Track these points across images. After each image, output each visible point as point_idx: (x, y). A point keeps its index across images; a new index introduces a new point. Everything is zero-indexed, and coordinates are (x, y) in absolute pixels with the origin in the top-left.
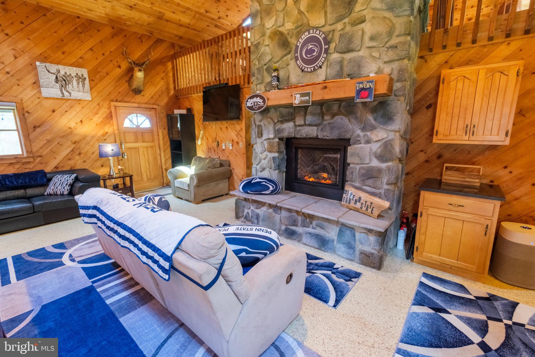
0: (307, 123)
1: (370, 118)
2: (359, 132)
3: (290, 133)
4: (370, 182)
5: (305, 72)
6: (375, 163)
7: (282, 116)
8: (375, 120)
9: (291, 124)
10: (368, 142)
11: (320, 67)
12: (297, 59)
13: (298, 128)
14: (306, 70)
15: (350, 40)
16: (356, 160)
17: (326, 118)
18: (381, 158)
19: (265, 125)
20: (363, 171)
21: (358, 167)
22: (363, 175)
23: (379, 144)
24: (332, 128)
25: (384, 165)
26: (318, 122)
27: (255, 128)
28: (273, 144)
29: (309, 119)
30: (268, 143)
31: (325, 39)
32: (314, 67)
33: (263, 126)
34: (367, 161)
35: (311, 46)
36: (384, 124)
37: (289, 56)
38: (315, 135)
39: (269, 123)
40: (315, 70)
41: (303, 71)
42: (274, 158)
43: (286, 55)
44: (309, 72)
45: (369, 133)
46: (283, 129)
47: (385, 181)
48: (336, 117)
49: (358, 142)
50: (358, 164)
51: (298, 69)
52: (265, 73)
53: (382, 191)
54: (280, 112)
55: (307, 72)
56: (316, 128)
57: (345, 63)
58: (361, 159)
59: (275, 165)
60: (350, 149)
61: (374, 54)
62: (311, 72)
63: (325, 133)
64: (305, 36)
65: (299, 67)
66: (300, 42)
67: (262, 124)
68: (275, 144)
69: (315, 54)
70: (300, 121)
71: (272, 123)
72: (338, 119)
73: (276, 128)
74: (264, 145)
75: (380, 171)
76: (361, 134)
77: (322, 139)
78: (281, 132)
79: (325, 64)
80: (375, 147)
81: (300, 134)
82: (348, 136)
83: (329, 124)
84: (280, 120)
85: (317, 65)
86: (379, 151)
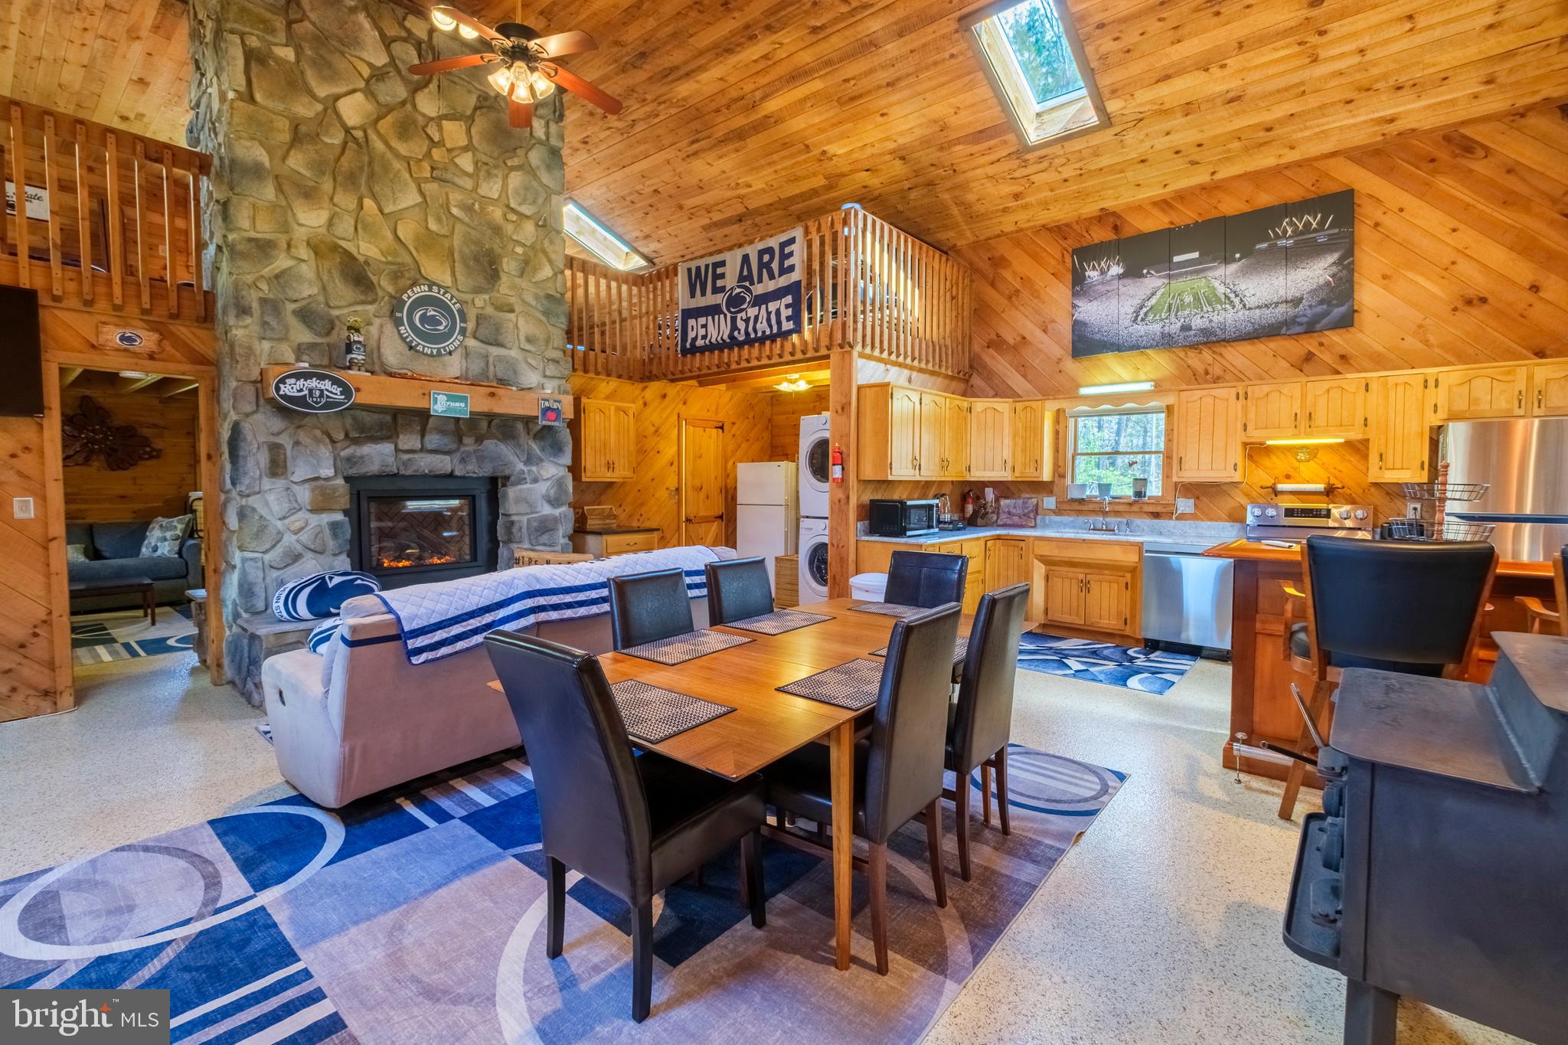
0: (429, 446)
1: (535, 447)
2: (521, 466)
3: (387, 466)
4: (545, 538)
5: (418, 351)
6: (547, 510)
7: (361, 427)
8: (543, 450)
9: (387, 448)
10: (535, 481)
11: (450, 353)
12: (398, 323)
13: (406, 457)
14: (420, 348)
15: (498, 328)
16: (523, 508)
17: (466, 440)
18: (554, 502)
19: (297, 443)
20: (535, 524)
21: (525, 519)
22: (537, 530)
23: (548, 484)
24: (481, 459)
25: (557, 512)
26: (454, 446)
27: (255, 450)
28: (335, 489)
29: (433, 440)
30: (313, 490)
31: (461, 312)
32: (439, 349)
33: (288, 447)
34: (539, 509)
35: (433, 313)
36: (555, 456)
37: (371, 308)
38: (448, 469)
39: (317, 441)
40: (439, 354)
41: (411, 348)
42: (334, 526)
43: (363, 303)
44: (426, 354)
45: (534, 469)
46: (362, 457)
47: (561, 532)
48: (487, 442)
49: (521, 481)
50: (527, 514)
51: (399, 341)
52: (293, 322)
53: (559, 548)
54: (354, 419)
55: (423, 353)
56: (448, 458)
57: (491, 360)
58: (531, 506)
59: (340, 541)
60: (512, 492)
61: (529, 360)
62: (432, 355)
63: (470, 468)
64: (421, 291)
65: (404, 339)
66: (409, 297)
67: (285, 440)
68: (341, 491)
69: (441, 328)
70: (409, 440)
71: (327, 440)
72: (490, 445)
73: (343, 454)
74: (295, 496)
75: (555, 520)
76: (525, 469)
77: (463, 477)
78: (356, 463)
79: (459, 350)
80: (543, 488)
81: (415, 467)
82: (507, 472)
83: (475, 451)
84: (354, 434)
85: (444, 348)
86: (552, 492)
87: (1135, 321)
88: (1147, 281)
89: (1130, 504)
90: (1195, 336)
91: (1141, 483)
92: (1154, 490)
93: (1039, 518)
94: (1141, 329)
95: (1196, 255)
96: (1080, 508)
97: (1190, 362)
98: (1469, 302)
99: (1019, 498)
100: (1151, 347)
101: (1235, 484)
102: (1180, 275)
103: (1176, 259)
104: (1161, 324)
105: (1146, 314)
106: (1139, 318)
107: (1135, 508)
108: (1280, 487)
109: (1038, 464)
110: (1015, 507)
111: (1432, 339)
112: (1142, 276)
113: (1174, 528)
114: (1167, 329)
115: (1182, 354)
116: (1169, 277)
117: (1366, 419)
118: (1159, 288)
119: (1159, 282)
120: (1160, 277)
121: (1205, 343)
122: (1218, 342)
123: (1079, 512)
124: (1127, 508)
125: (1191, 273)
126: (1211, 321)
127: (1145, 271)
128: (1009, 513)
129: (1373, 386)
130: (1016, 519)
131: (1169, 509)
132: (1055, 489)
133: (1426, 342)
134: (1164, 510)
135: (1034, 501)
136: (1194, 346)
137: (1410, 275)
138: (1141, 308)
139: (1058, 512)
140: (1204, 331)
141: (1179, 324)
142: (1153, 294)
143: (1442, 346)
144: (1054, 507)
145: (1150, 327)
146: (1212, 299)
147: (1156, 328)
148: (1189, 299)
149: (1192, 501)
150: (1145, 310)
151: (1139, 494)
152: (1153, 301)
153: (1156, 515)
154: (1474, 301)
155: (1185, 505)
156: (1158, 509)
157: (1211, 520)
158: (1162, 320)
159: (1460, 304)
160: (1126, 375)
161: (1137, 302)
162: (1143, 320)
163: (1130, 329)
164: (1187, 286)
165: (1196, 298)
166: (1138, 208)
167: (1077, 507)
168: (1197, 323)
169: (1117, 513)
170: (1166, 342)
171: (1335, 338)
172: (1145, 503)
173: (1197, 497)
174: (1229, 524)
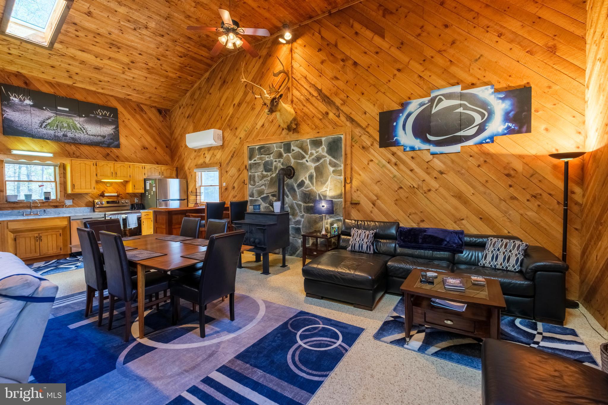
87: (41, 126)
88: (46, 112)
89: (43, 203)
90: (69, 139)
91: (47, 194)
92: (53, 197)
94: (43, 131)
95: (67, 109)
96: (15, 206)
97: (67, 149)
98: (144, 148)
100: (49, 139)
101: (87, 194)
102: (61, 115)
103: (59, 108)
104: (54, 131)
105: (46, 125)
106: (43, 126)
107: (46, 204)
108: (105, 194)
111: (138, 156)
112: (43, 109)
113: (65, 210)
114: (57, 134)
115: (63, 145)
116: (56, 114)
117: (130, 176)
118: (52, 117)
119: (52, 115)
120: (52, 112)
121: (73, 143)
122: (78, 143)
123: (14, 208)
124: (42, 205)
125: (66, 116)
126: (75, 136)
127: (44, 108)
129: (131, 166)
131: (62, 204)
133: (136, 156)
134: (60, 204)
136: (68, 143)
137: (132, 137)
138: (44, 122)
140: (73, 138)
141: (62, 134)
142: (49, 118)
143: (140, 158)
145: (49, 131)
146: (75, 128)
147: (52, 132)
148: (65, 125)
149: (71, 201)
150: (45, 124)
151: (47, 198)
152: (49, 121)
153: (56, 207)
154: (145, 148)
155: (69, 202)
156: (57, 204)
157: (79, 207)
158: (54, 130)
159: (143, 148)
160: (37, 149)
161: (41, 119)
162: (44, 127)
163: (39, 130)
164: (65, 121)
165: (68, 125)
166: (39, 80)
167: (13, 205)
168: (69, 135)
170: (56, 139)
171: (115, 150)
172: (50, 202)
173: (73, 199)
174: (87, 208)
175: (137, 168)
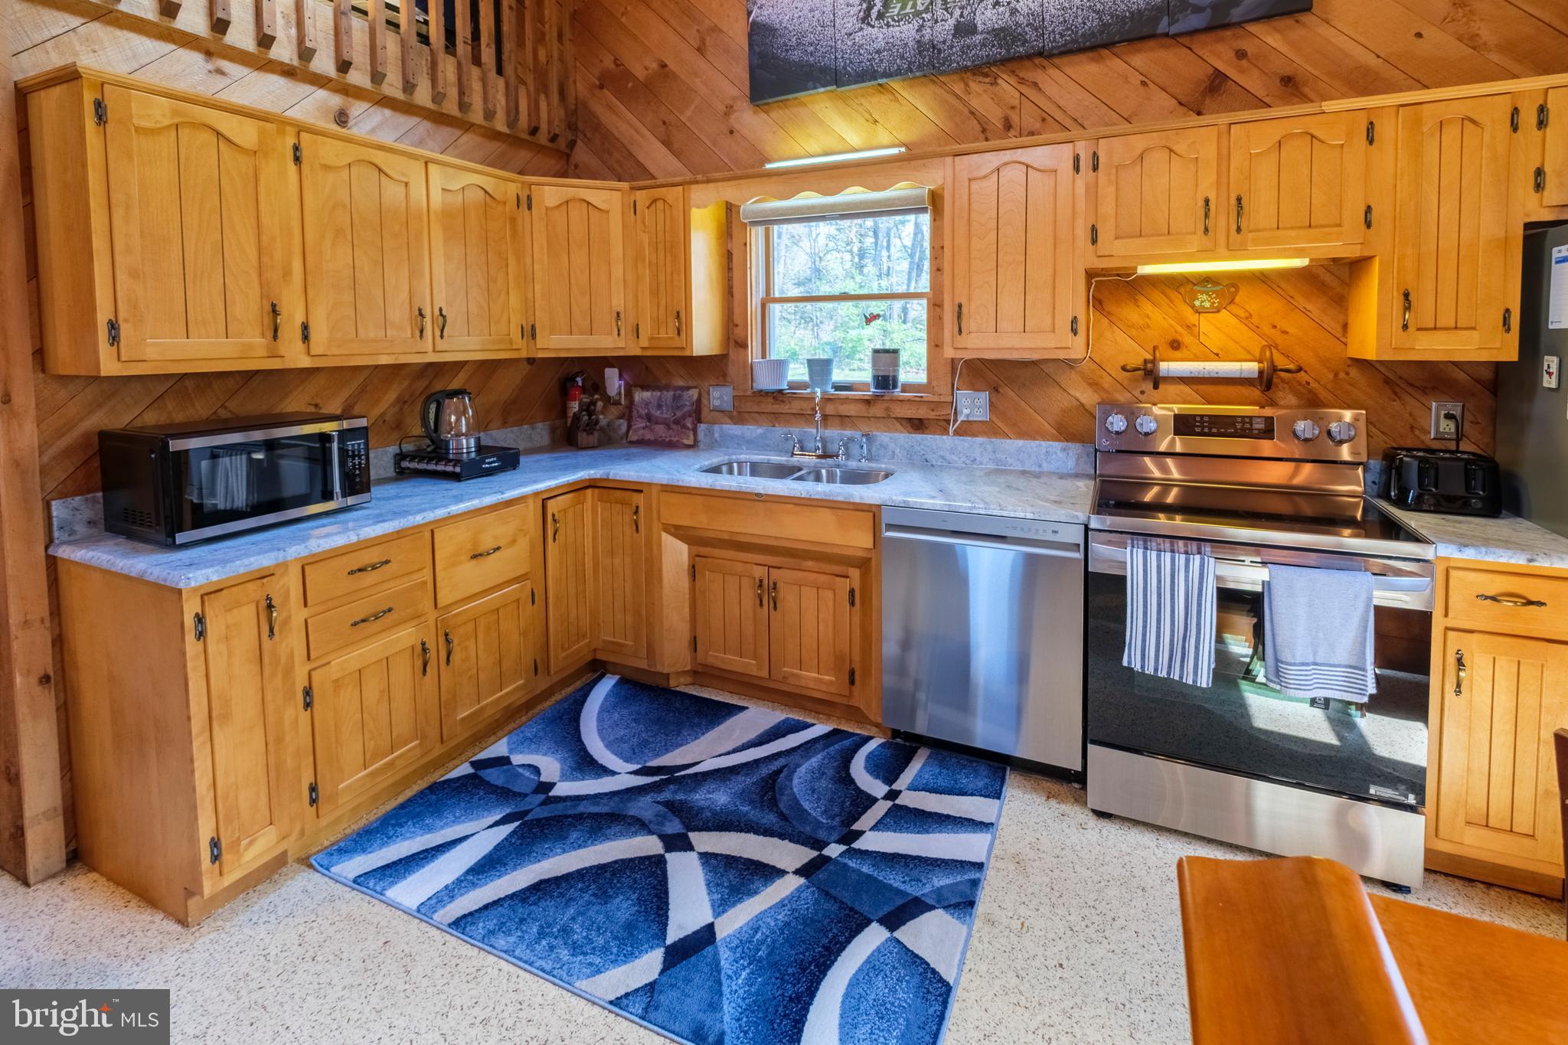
87: (867, 16)
89: (868, 402)
91: (887, 357)
92: (913, 371)
93: (702, 427)
96: (776, 408)
97: (974, 104)
99: (667, 387)
101: (1069, 364)
107: (877, 410)
108: (1166, 367)
109: (681, 320)
110: (659, 406)
113: (952, 451)
115: (955, 88)
117: (1369, 210)
123: (775, 418)
124: (862, 411)
128: (649, 417)
129: (1386, 130)
130: (660, 430)
131: (943, 412)
132: (732, 370)
134: (932, 415)
135: (694, 394)
136: (981, 69)
139: (738, 416)
144: (729, 407)
149: (983, 397)
151: (885, 382)
153: (918, 425)
155: (972, 405)
156: (922, 413)
157: (1022, 435)
160: (852, 136)
167: (769, 406)
169: (844, 420)
172: (894, 400)
173: (996, 390)
174: (1056, 446)
175: (1451, 134)
